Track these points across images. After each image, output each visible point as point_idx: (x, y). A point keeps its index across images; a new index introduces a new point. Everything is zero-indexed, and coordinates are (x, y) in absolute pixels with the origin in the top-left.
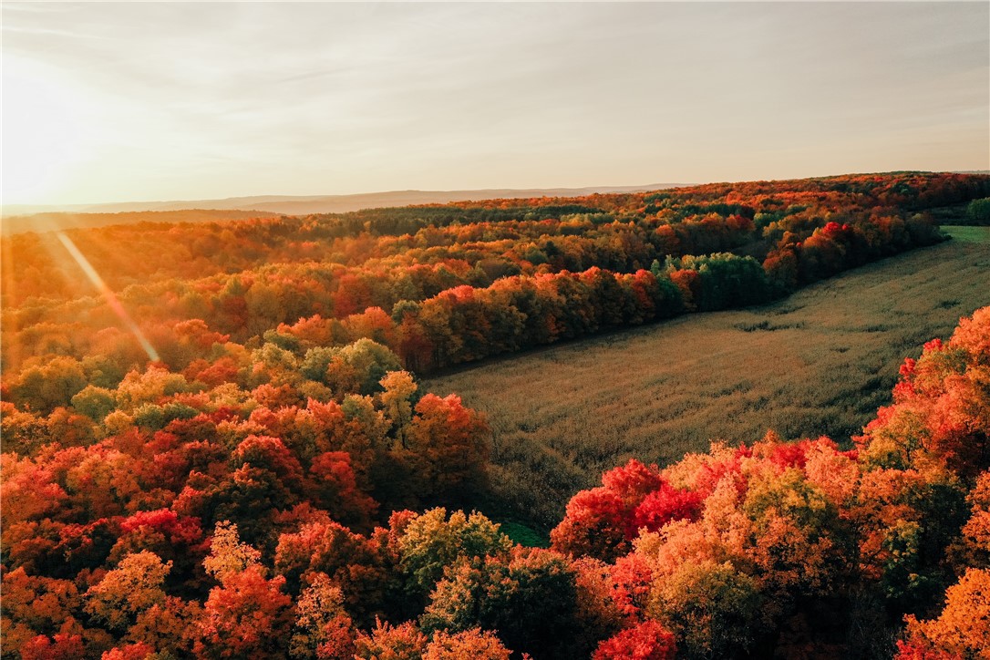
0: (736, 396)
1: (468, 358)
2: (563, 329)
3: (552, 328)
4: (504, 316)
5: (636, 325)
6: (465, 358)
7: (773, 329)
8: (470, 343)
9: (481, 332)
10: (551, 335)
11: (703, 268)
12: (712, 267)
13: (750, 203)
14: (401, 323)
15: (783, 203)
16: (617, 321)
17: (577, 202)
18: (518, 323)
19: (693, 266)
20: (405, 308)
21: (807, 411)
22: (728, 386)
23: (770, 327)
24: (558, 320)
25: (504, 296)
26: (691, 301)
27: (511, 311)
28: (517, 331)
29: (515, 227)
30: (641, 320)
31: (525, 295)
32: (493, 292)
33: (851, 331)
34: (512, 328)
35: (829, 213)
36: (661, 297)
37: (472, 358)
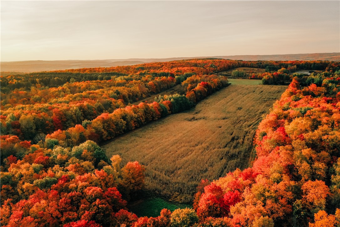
0: (199, 146)
1: (109, 138)
2: (136, 125)
3: (133, 125)
4: (119, 123)
5: (155, 120)
6: (108, 138)
7: (196, 119)
8: (110, 133)
9: (112, 129)
10: (133, 127)
11: (172, 100)
12: (174, 99)
13: (172, 72)
14: (87, 129)
15: (182, 72)
16: (150, 120)
17: (113, 70)
18: (124, 125)
19: (169, 99)
20: (87, 123)
21: (221, 150)
22: (196, 143)
23: (195, 119)
24: (135, 121)
25: (119, 116)
26: (169, 111)
27: (121, 121)
28: (124, 127)
29: (100, 83)
30: (157, 118)
31: (124, 115)
32: (115, 115)
33: (219, 119)
34: (122, 127)
35: (200, 78)
36: (162, 110)
37: (110, 138)
